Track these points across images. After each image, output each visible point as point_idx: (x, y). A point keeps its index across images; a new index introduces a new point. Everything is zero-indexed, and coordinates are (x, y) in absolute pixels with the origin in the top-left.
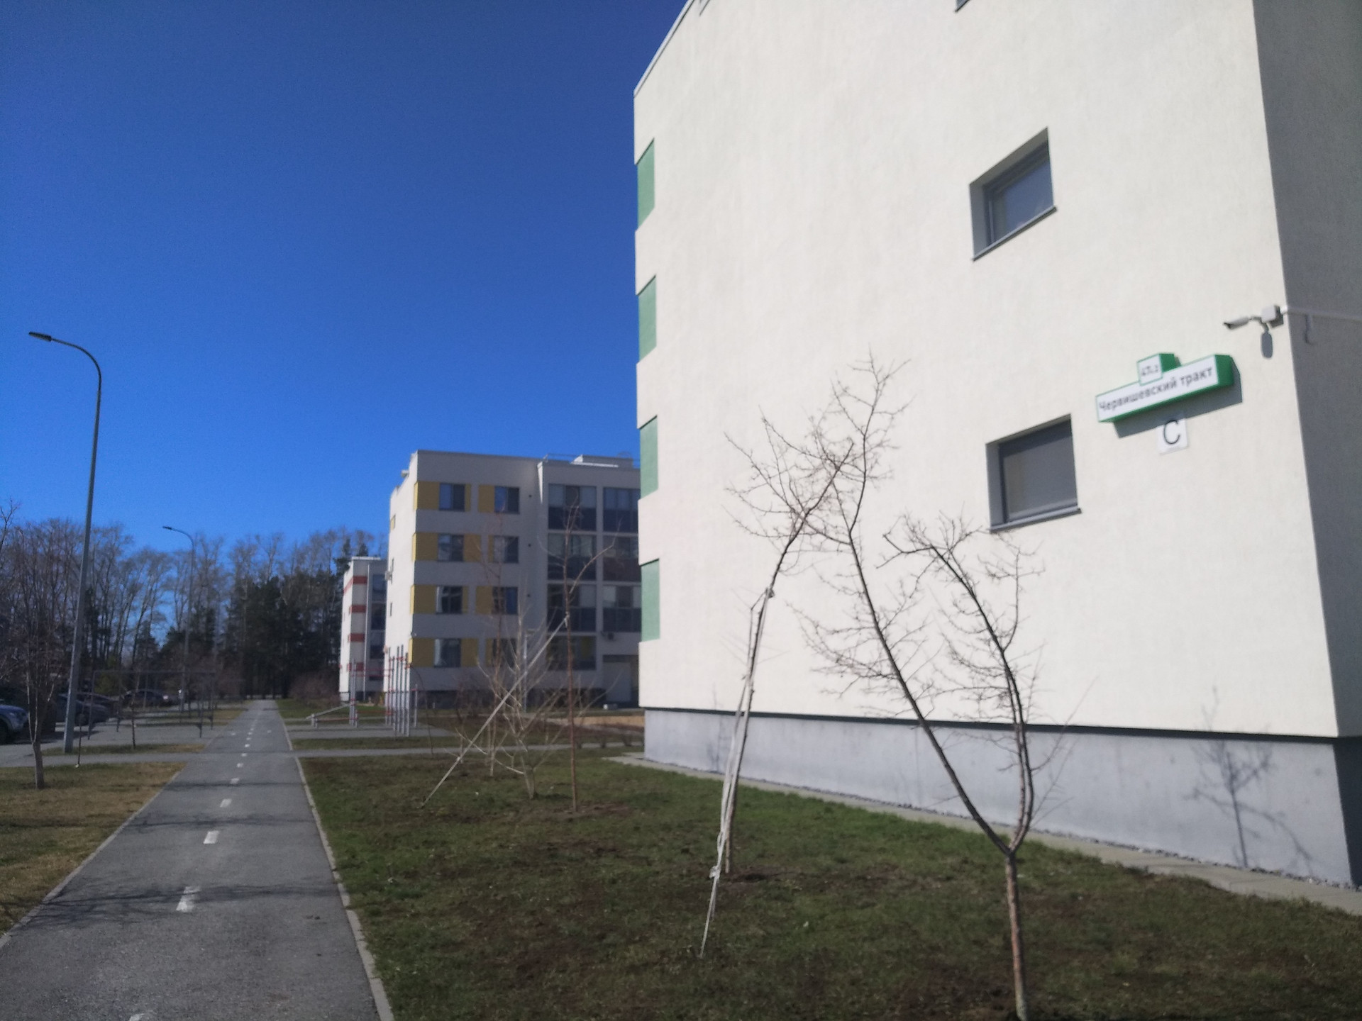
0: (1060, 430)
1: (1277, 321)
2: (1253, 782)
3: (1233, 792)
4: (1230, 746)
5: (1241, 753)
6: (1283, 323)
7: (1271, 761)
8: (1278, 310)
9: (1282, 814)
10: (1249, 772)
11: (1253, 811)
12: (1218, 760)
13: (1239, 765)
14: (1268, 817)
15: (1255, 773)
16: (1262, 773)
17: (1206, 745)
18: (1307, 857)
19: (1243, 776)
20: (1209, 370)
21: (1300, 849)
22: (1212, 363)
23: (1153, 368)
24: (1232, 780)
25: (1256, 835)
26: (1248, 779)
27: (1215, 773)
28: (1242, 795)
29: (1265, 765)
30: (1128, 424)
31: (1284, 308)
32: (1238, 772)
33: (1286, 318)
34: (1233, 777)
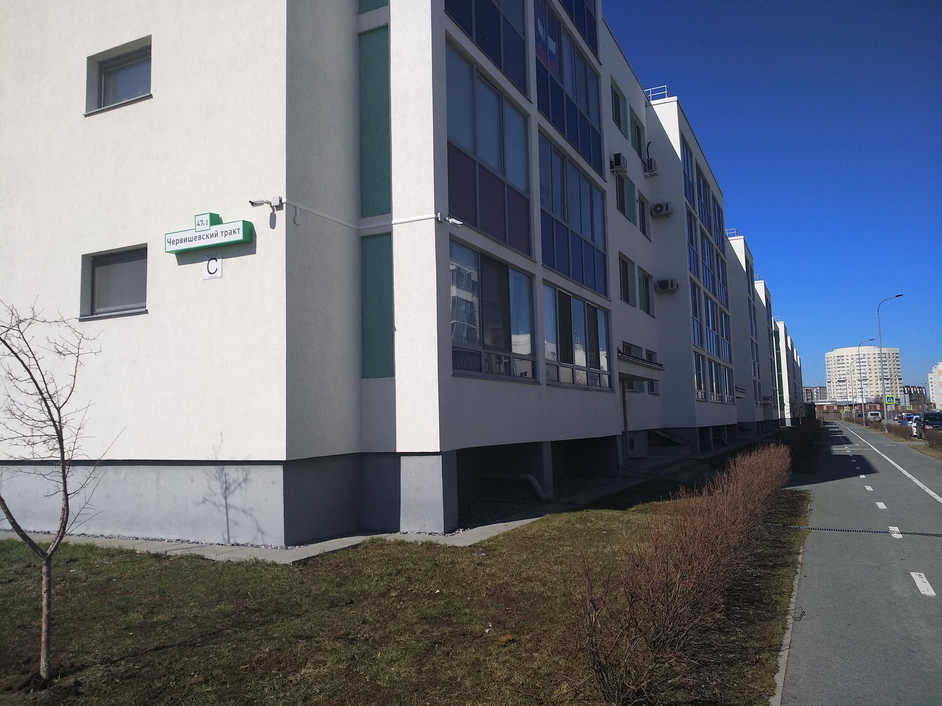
0: (139, 253)
1: (279, 207)
2: (238, 490)
3: (226, 498)
4: (228, 469)
5: (233, 473)
6: (283, 209)
7: (249, 478)
8: (281, 201)
9: (252, 509)
10: (236, 485)
11: (236, 508)
12: (219, 479)
13: (231, 481)
14: (244, 511)
15: (240, 485)
16: (243, 485)
17: (213, 469)
18: (263, 533)
19: (233, 487)
20: (238, 229)
21: (259, 529)
22: (240, 225)
23: (204, 222)
24: (226, 491)
25: (236, 523)
26: (236, 488)
27: (217, 486)
28: (230, 500)
29: (245, 480)
30: (186, 256)
31: (284, 200)
32: (230, 485)
33: (284, 205)
34: (227, 488)
